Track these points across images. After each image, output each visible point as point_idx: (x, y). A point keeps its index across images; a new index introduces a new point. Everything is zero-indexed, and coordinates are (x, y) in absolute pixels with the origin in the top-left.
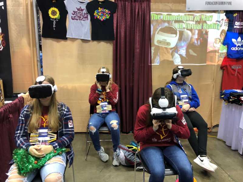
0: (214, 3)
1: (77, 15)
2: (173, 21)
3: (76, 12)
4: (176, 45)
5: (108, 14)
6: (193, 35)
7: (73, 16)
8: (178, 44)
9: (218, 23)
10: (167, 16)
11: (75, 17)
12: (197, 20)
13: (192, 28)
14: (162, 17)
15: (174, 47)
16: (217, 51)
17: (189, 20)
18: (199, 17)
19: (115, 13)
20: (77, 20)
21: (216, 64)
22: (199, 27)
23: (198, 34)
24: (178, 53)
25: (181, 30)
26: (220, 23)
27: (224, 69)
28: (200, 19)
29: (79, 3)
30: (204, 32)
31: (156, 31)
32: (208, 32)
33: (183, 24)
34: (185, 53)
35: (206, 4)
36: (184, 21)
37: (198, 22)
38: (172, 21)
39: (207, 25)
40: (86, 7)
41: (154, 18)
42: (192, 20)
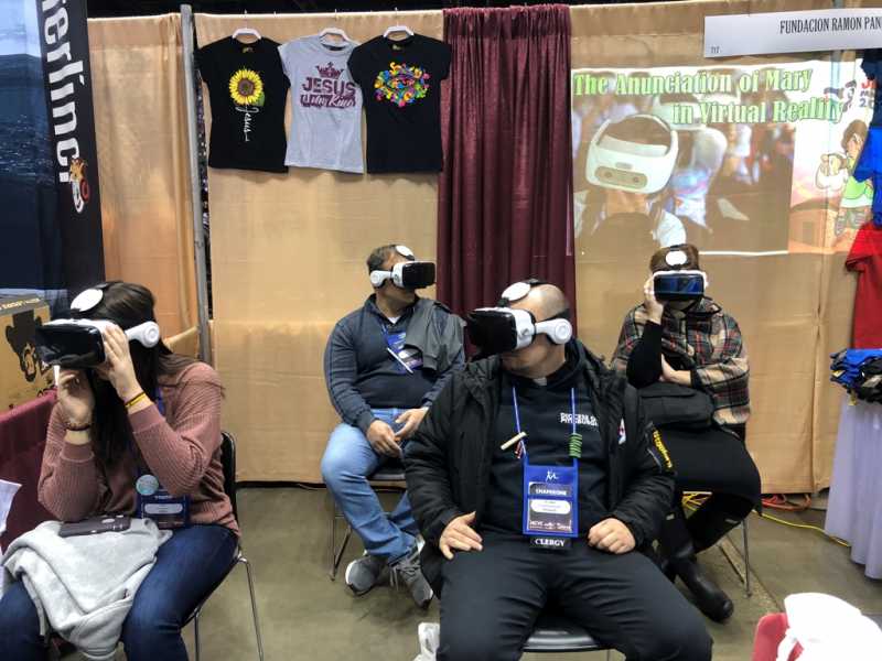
0: (813, 25)
1: (319, 91)
2: (655, 95)
3: (316, 80)
4: (669, 184)
5: (422, 81)
6: (732, 145)
7: (305, 92)
8: (675, 179)
9: (834, 96)
10: (631, 79)
11: (311, 96)
12: (748, 88)
13: (730, 120)
14: (613, 84)
15: (660, 192)
16: (830, 202)
17: (718, 91)
18: (756, 77)
19: (445, 78)
20: (319, 106)
21: (828, 251)
22: (758, 114)
23: (752, 141)
24: (677, 212)
25: (686, 128)
26: (841, 97)
27: (860, 272)
28: (762, 86)
29: (328, 51)
30: (777, 133)
31: (594, 133)
32: (794, 130)
33: (694, 105)
34: (704, 213)
35: (784, 30)
36: (699, 97)
37: (751, 98)
38: (652, 100)
39: (790, 107)
40: (348, 64)
41: (583, 91)
42: (729, 89)
